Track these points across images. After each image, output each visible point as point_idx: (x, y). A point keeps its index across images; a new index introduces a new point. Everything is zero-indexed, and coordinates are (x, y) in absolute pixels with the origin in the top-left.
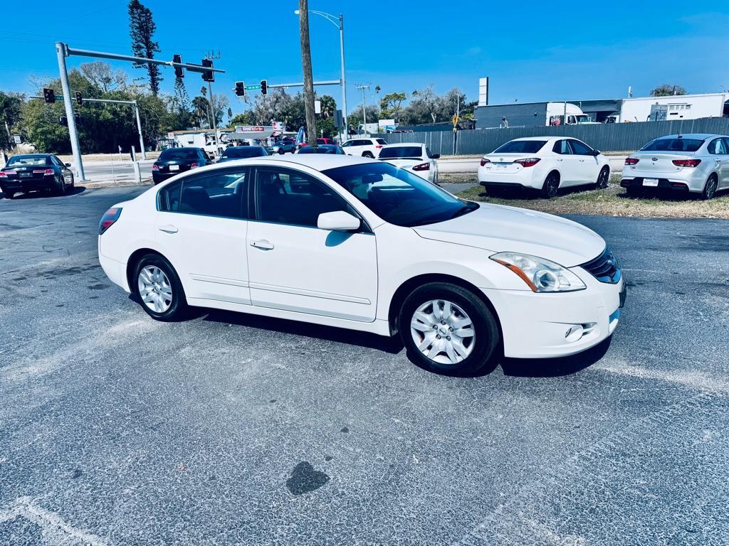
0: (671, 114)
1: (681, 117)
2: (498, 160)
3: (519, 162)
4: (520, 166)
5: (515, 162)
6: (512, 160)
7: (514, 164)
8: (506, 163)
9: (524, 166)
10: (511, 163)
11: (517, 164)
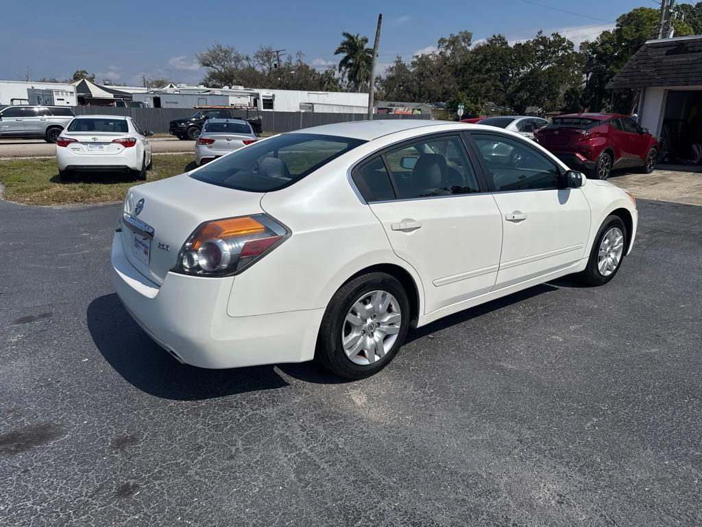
0: (58, 99)
1: (68, 103)
2: (89, 139)
3: (117, 142)
4: (122, 147)
5: (114, 141)
6: (111, 139)
7: (112, 144)
8: (101, 143)
9: (126, 147)
10: (109, 143)
11: (117, 144)
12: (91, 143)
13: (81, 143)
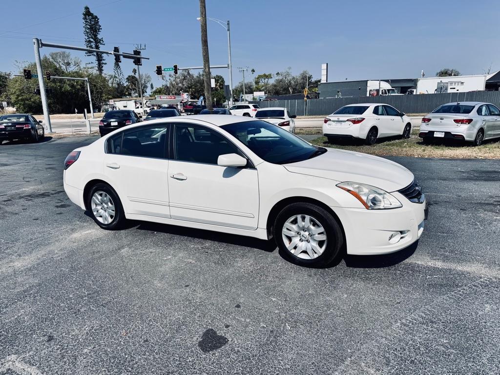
0: (451, 88)
1: (458, 90)
2: (336, 119)
4: (351, 123)
6: (346, 119)
7: (347, 122)
8: (341, 121)
9: (354, 123)
10: (345, 121)
11: (349, 122)
12: (337, 121)
13: (333, 121)
